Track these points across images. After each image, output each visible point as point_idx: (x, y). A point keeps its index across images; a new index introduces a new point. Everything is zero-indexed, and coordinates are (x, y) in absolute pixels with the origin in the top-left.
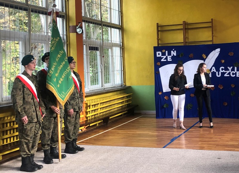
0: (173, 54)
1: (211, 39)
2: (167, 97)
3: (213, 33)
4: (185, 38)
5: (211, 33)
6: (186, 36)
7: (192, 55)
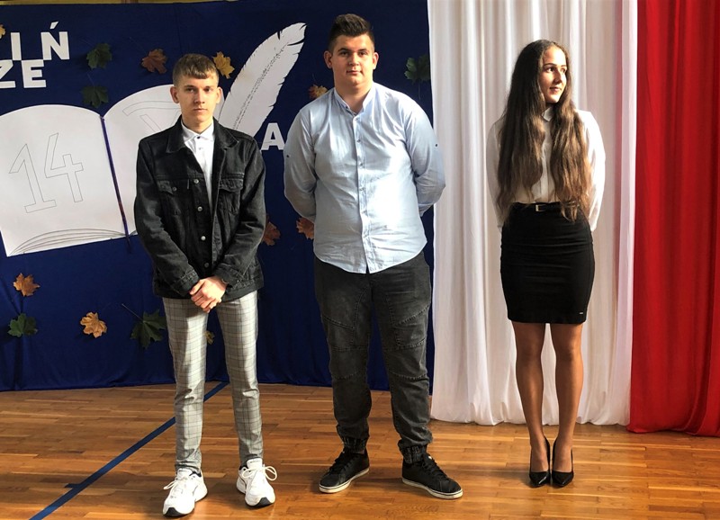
0: (53, 52)
7: (161, 58)
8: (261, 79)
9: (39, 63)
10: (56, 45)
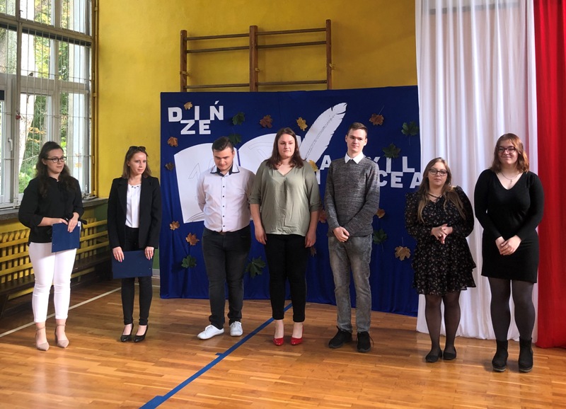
0: (215, 116)
1: (323, 76)
2: (193, 236)
3: (329, 61)
4: (254, 73)
5: (324, 59)
6: (256, 66)
7: (270, 120)
8: (321, 132)
9: (208, 122)
10: (217, 113)
